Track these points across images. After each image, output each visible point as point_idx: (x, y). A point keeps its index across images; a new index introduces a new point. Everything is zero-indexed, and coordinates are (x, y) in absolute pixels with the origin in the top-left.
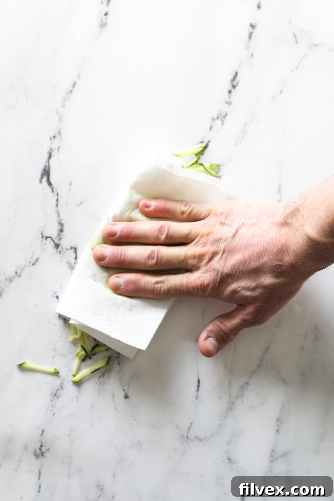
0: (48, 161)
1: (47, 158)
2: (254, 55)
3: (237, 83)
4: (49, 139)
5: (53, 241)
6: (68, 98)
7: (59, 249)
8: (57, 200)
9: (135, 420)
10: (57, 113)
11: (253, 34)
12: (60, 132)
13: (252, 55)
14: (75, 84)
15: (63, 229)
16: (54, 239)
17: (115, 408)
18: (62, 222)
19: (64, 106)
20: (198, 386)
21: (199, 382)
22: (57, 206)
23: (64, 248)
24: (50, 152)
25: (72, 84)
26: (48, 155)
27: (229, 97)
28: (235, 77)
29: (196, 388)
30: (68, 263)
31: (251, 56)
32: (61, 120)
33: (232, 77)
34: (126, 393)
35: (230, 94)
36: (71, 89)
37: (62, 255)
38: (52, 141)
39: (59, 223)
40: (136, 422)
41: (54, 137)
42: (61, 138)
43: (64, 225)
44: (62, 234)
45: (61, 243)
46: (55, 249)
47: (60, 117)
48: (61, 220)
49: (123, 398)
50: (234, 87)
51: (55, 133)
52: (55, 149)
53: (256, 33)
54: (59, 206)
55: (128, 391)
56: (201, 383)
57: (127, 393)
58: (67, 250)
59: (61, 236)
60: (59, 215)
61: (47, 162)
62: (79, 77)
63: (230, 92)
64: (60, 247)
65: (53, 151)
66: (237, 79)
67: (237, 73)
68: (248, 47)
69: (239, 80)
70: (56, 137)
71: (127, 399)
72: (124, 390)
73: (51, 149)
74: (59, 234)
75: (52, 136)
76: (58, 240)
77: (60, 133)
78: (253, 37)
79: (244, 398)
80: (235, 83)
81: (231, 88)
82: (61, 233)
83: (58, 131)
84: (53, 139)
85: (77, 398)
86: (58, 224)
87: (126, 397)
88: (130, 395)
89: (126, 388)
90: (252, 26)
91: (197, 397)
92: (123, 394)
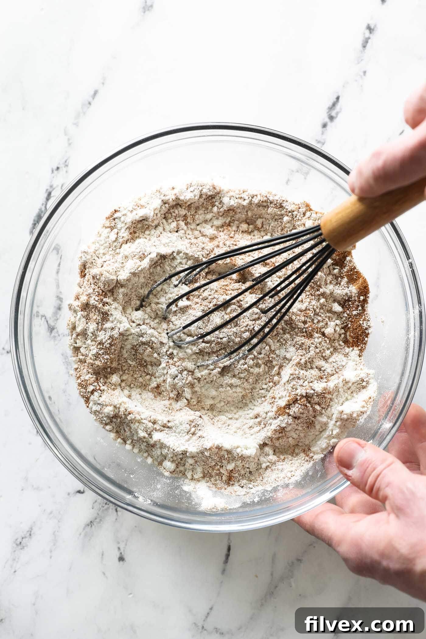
0: (45, 203)
1: (45, 200)
2: (367, 73)
3: (337, 113)
4: (51, 172)
5: (47, 322)
6: (84, 113)
7: (53, 334)
8: (59, 265)
9: (131, 594)
10: (66, 134)
11: (370, 41)
12: (67, 162)
13: (365, 72)
14: (96, 93)
15: (61, 307)
16: (48, 319)
17: (104, 574)
18: (61, 296)
19: (76, 124)
20: (228, 556)
21: (229, 549)
22: (58, 272)
23: (60, 333)
24: (50, 190)
25: (92, 93)
26: (46, 195)
27: (323, 133)
28: (334, 105)
29: (223, 558)
30: (62, 355)
31: (362, 74)
32: (70, 144)
33: (330, 104)
34: (121, 553)
35: (325, 129)
36: (90, 99)
37: (56, 342)
38: (53, 175)
39: (58, 296)
40: (131, 596)
41: (58, 168)
42: (67, 172)
43: (63, 301)
44: (60, 312)
45: (56, 326)
46: (49, 334)
47: (69, 140)
48: (61, 292)
49: (117, 560)
50: (331, 118)
51: (59, 164)
52: (58, 186)
53: (375, 39)
54: (60, 274)
55: (124, 551)
56: (231, 551)
57: (123, 554)
58: (64, 336)
59: (58, 316)
60: (58, 286)
61: (44, 205)
62: (103, 84)
63: (325, 126)
64: (55, 330)
65: (54, 189)
66: (338, 107)
67: (338, 98)
68: (359, 60)
69: (341, 109)
70: (61, 169)
71: (121, 562)
72: (119, 548)
73: (51, 186)
74: (55, 314)
75: (55, 168)
76: (53, 321)
77: (67, 164)
78: (369, 45)
79: (292, 580)
80: (333, 114)
81: (327, 120)
82: (58, 311)
83: (64, 160)
84: (55, 172)
85: (51, 551)
86: (55, 299)
87: (121, 559)
88: (126, 557)
89: (122, 546)
90: (370, 29)
91: (224, 571)
92: (116, 555)
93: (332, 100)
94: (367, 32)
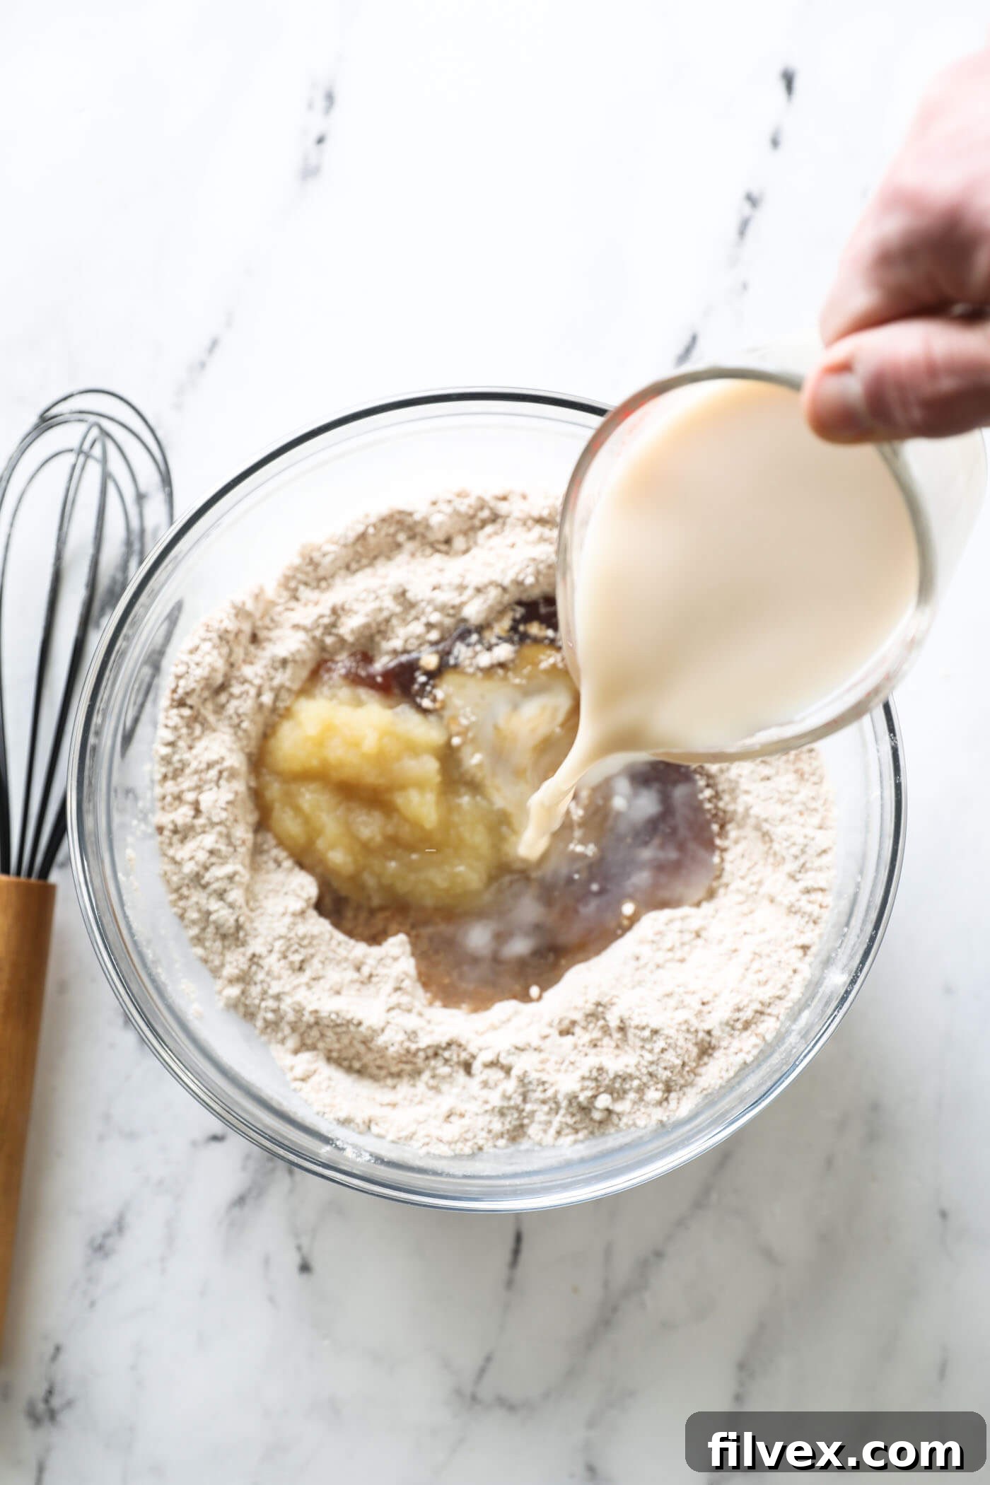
2: (750, 288)
6: (194, 384)
9: (326, 1337)
11: (752, 224)
14: (214, 344)
17: (271, 1300)
20: (516, 1252)
21: (518, 1239)
25: (208, 343)
26: (123, 549)
28: (687, 351)
29: (508, 1257)
31: (739, 288)
33: (678, 349)
34: (304, 1257)
36: (204, 357)
40: (326, 1342)
49: (295, 1270)
53: (763, 220)
55: (311, 1252)
56: (523, 1244)
57: (309, 1258)
61: (121, 571)
62: (229, 324)
66: (695, 357)
67: (694, 339)
68: (734, 261)
71: (305, 1276)
72: (299, 1248)
78: (750, 231)
79: (647, 1294)
85: (163, 1260)
87: (305, 1268)
88: (316, 1264)
89: (305, 1241)
90: (752, 200)
91: (510, 1283)
92: (294, 1260)
93: (685, 340)
94: (747, 210)
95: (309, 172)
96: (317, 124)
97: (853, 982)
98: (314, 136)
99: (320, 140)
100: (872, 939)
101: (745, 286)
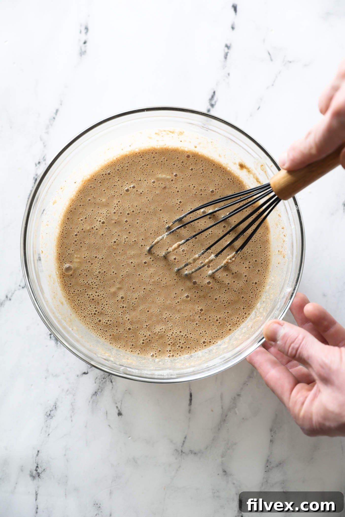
0: (33, 186)
1: (33, 184)
3: (215, 102)
4: (35, 165)
6: (51, 125)
10: (41, 140)
11: (229, 54)
12: (45, 157)
14: (57, 111)
17: (110, 426)
19: (47, 133)
20: (191, 400)
21: (191, 395)
24: (36, 177)
25: (55, 111)
26: (34, 181)
28: (213, 97)
29: (188, 402)
31: (227, 75)
32: (45, 146)
33: (209, 97)
34: (119, 410)
36: (54, 115)
38: (36, 168)
40: (130, 438)
41: (39, 163)
42: (45, 164)
47: (44, 143)
49: (116, 415)
50: (212, 106)
51: (40, 160)
53: (232, 53)
55: (121, 408)
56: (193, 397)
62: (61, 104)
63: (209, 111)
66: (215, 98)
67: (214, 92)
68: (224, 67)
69: (217, 99)
70: (41, 163)
71: (120, 416)
72: (117, 407)
73: (37, 175)
75: (37, 162)
77: (45, 159)
78: (228, 57)
79: (236, 409)
80: (213, 102)
81: (210, 107)
83: (42, 157)
84: (38, 165)
85: (71, 417)
87: (120, 414)
88: (123, 412)
89: (119, 405)
90: (228, 47)
91: (190, 411)
92: (116, 412)
93: (211, 93)
94: (226, 49)
95: (82, 53)
96: (83, 37)
97: (294, 290)
98: (83, 41)
99: (85, 43)
100: (299, 274)
101: (229, 74)
